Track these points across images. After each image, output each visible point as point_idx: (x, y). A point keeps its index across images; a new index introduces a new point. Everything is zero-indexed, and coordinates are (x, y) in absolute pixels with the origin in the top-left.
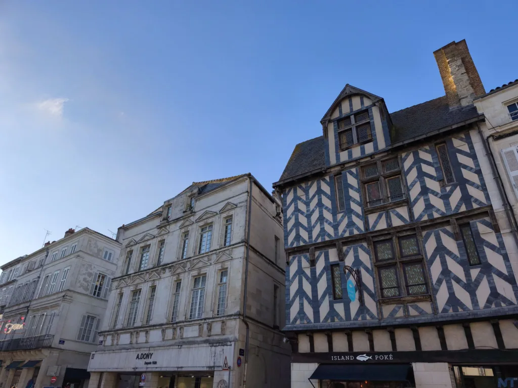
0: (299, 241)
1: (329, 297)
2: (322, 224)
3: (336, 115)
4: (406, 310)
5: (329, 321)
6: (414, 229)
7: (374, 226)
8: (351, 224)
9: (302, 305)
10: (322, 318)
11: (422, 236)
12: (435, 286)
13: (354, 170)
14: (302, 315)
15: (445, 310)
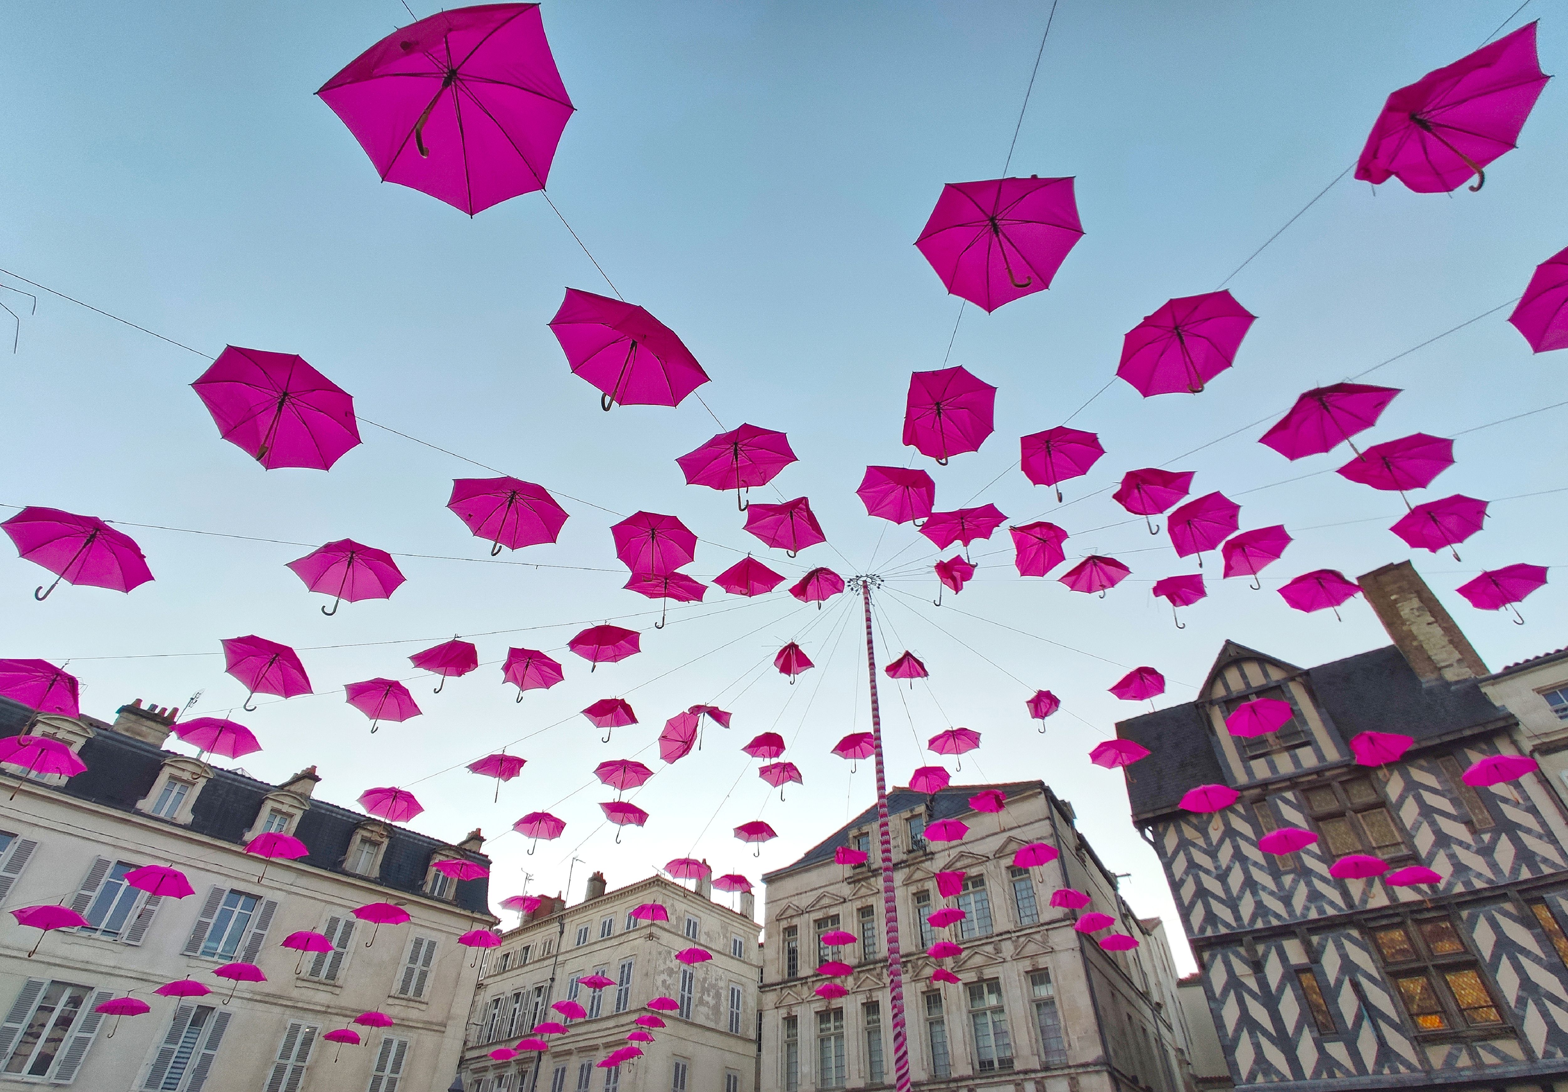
0: (1215, 926)
1: (1311, 1032)
2: (1254, 893)
3: (1219, 692)
4: (1474, 1055)
5: (1325, 1075)
6: (1443, 907)
7: (1364, 901)
8: (1315, 896)
9: (1258, 1047)
10: (1308, 1072)
11: (1462, 920)
12: (1516, 1011)
13: (1289, 795)
14: (1264, 1066)
15: (1547, 1054)
